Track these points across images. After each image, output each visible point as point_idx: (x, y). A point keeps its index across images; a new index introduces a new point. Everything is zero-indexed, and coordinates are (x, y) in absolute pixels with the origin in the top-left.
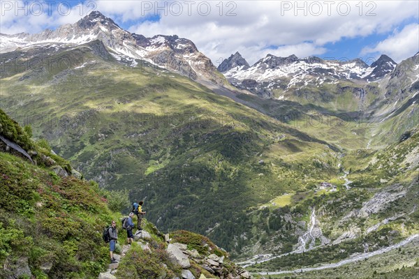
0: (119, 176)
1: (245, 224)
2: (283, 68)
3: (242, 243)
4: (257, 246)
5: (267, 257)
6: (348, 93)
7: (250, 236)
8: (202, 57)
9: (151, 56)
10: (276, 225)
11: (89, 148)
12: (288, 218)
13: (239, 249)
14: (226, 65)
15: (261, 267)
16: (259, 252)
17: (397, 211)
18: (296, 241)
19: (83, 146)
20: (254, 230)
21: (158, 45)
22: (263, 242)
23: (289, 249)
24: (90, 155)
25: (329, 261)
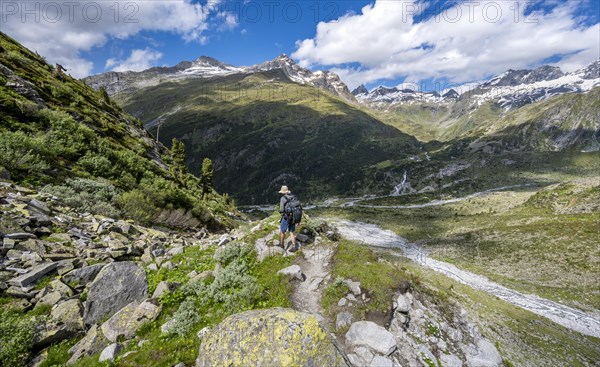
0: (286, 143)
1: (360, 175)
2: (389, 95)
3: (357, 187)
4: (367, 189)
5: (373, 197)
6: (427, 110)
7: (363, 183)
8: (342, 84)
9: (313, 81)
10: (380, 177)
11: (271, 125)
12: (388, 174)
13: (355, 190)
14: (356, 92)
15: (369, 202)
16: (367, 193)
17: (465, 176)
18: (392, 189)
19: (267, 124)
20: (366, 179)
21: (317, 76)
22: (371, 187)
23: (388, 193)
24: (272, 129)
25: (416, 203)
